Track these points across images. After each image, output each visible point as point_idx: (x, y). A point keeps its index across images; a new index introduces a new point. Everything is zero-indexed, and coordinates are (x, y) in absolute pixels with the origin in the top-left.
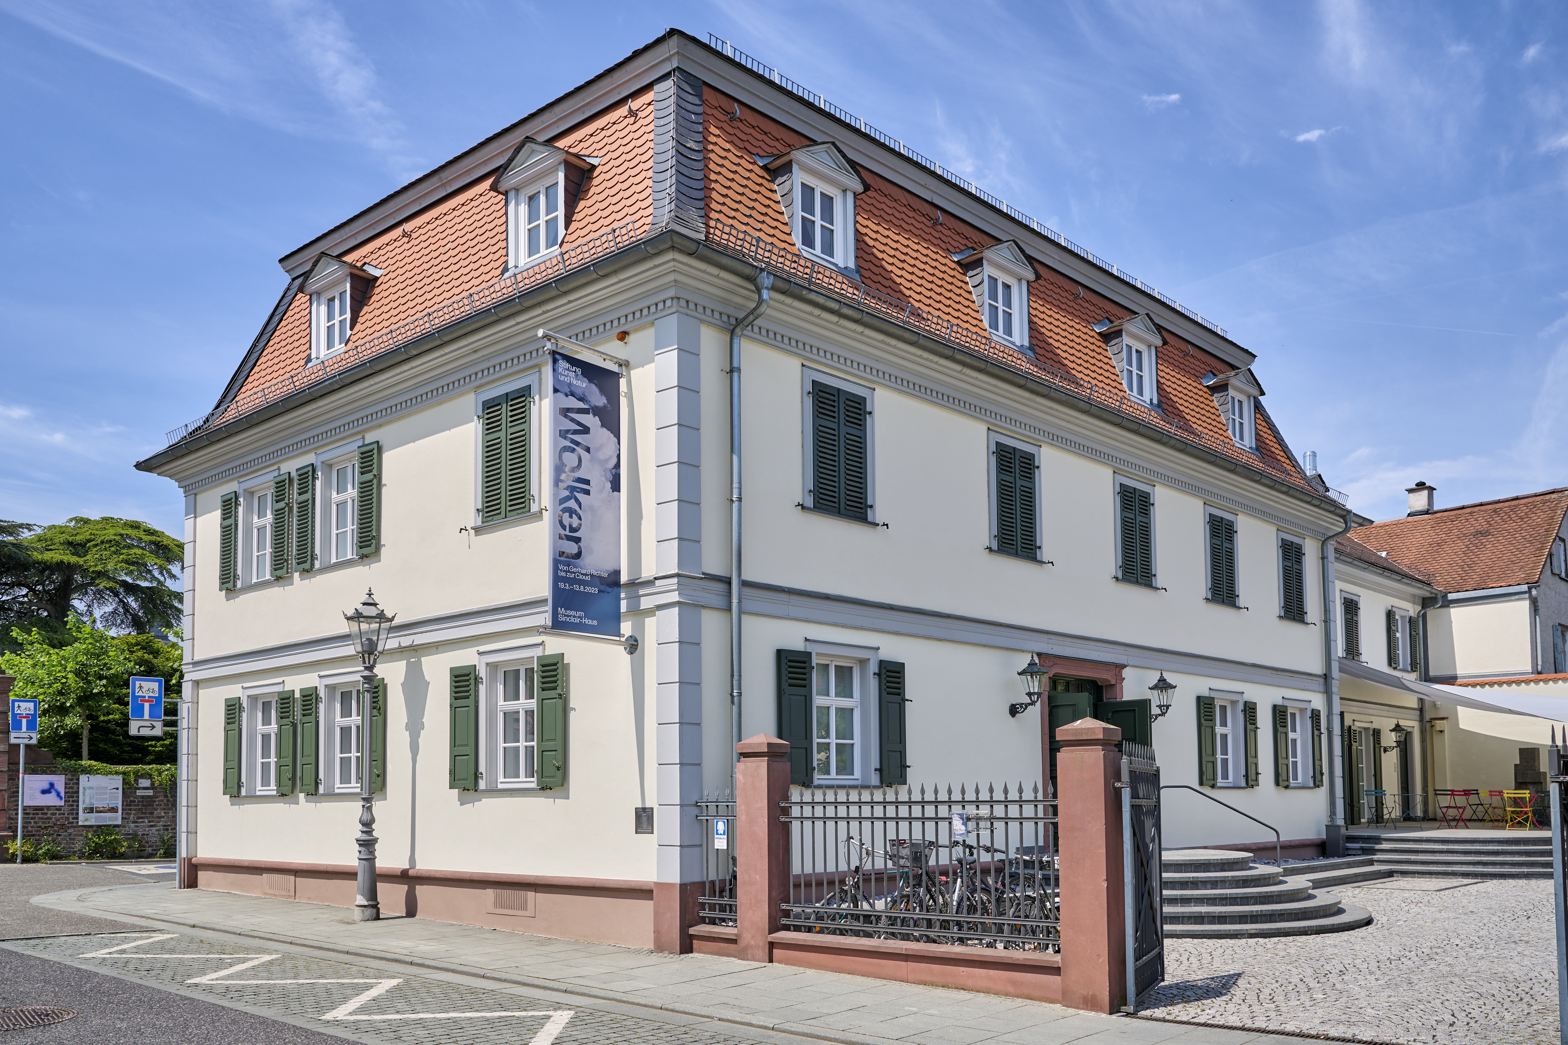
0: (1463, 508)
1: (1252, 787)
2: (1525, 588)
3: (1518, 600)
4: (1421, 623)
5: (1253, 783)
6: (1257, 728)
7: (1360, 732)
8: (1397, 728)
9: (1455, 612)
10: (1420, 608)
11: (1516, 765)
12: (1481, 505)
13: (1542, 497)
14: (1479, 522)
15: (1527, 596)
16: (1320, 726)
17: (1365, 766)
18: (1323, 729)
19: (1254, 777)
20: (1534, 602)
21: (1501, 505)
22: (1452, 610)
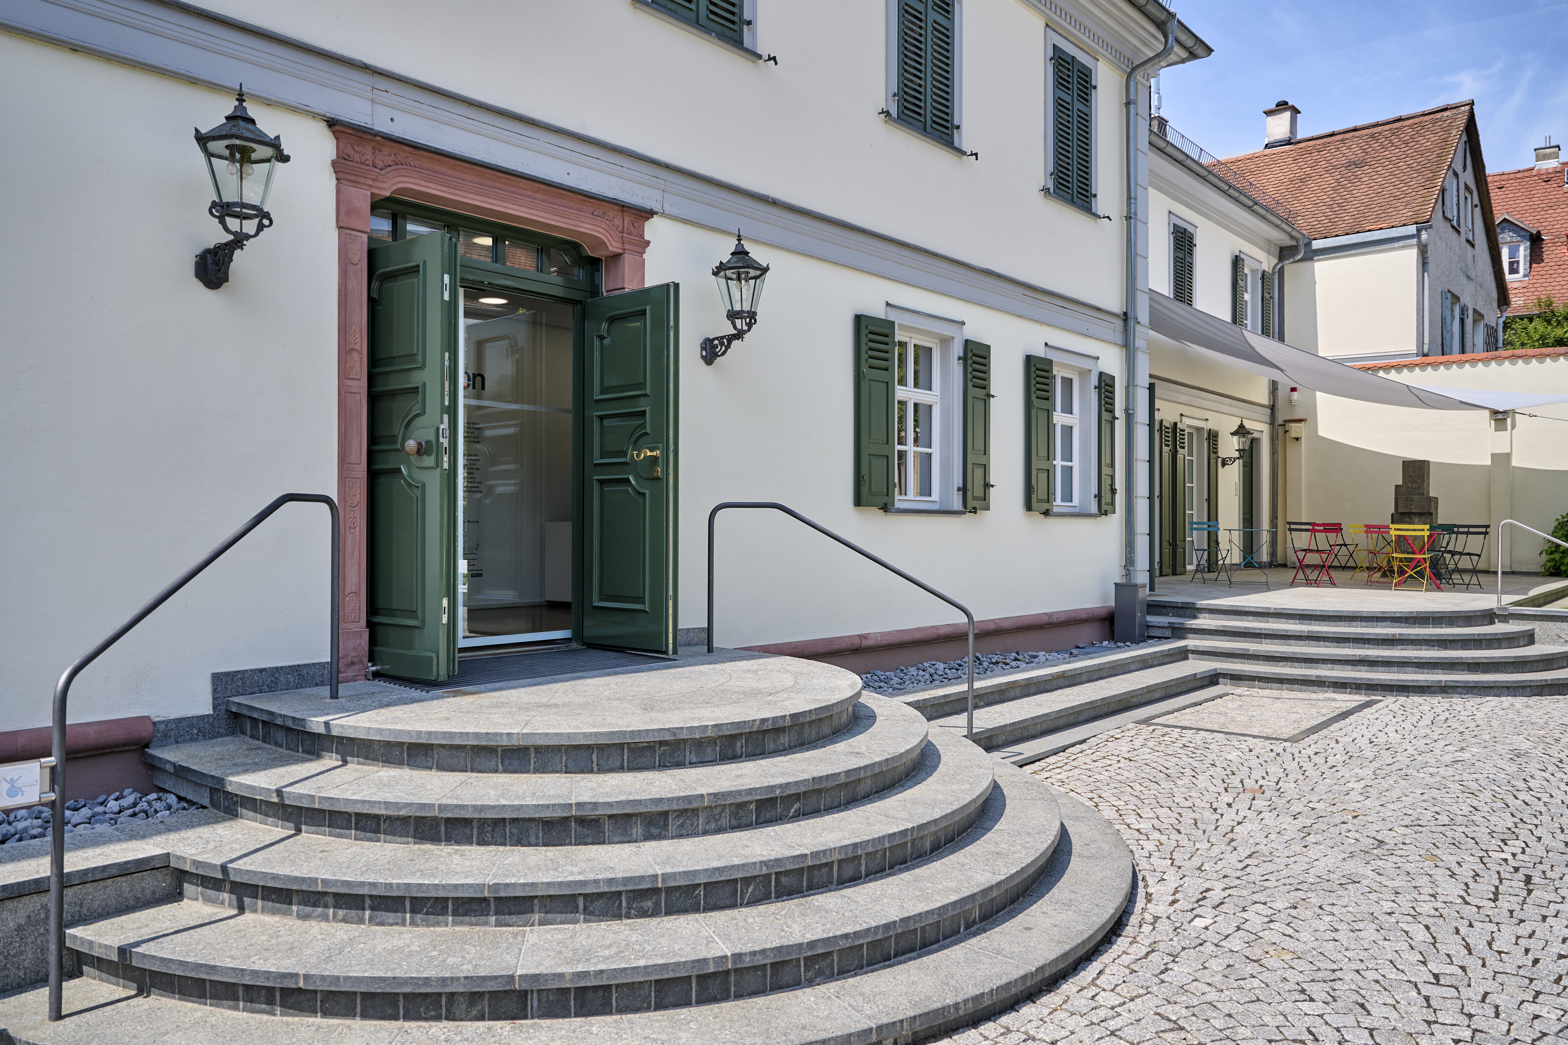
0: (1332, 135)
1: (974, 511)
2: (1412, 229)
3: (1402, 247)
4: (1276, 281)
5: (976, 504)
6: (989, 396)
7: (1190, 434)
8: (1241, 431)
9: (1322, 268)
10: (1276, 261)
11: (1397, 486)
12: (1355, 130)
13: (1431, 116)
14: (1353, 150)
15: (1414, 241)
16: (1113, 404)
17: (1195, 486)
18: (1119, 411)
19: (979, 492)
20: (1423, 251)
21: (1380, 129)
22: (1317, 265)
